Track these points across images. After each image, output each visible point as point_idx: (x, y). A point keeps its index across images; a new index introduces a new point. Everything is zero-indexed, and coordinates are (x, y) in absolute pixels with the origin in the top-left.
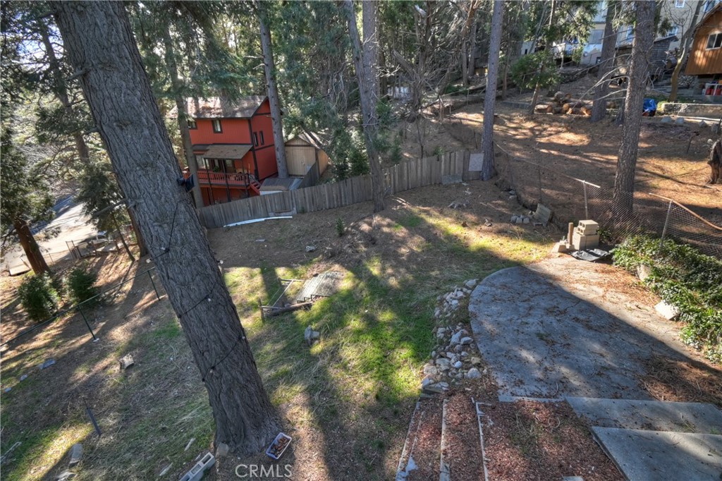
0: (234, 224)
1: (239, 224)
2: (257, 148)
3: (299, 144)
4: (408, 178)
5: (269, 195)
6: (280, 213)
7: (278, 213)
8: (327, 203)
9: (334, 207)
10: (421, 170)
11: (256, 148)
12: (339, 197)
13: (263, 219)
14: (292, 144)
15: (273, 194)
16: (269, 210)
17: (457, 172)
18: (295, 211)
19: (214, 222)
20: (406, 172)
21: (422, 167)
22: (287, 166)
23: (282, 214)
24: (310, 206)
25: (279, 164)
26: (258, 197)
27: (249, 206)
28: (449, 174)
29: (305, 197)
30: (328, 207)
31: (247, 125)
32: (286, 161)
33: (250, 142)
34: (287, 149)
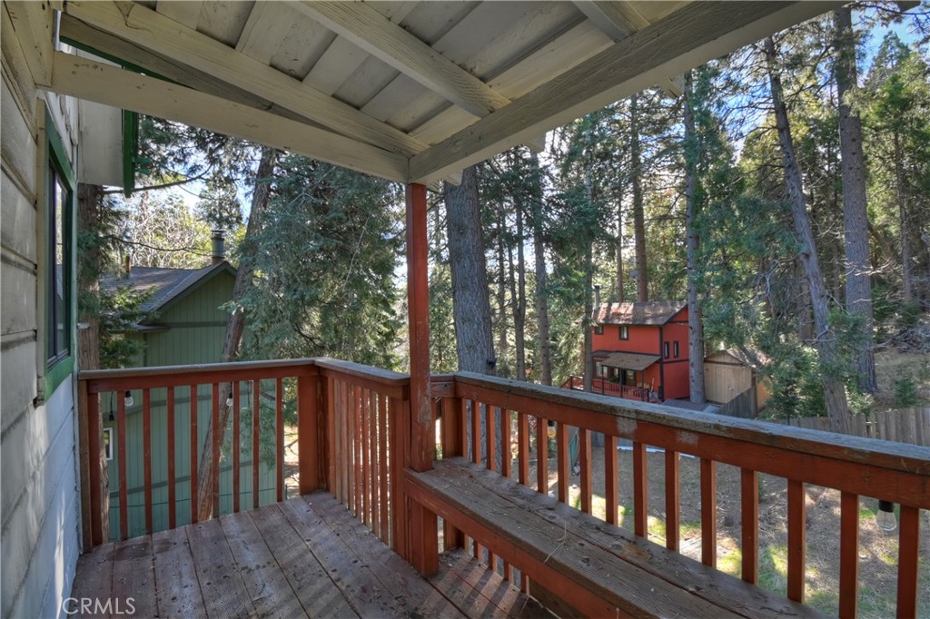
2: (667, 360)
3: (726, 360)
11: (665, 361)
14: (716, 360)
22: (704, 388)
25: (692, 384)
31: (656, 335)
32: (703, 381)
33: (658, 352)
34: (708, 366)
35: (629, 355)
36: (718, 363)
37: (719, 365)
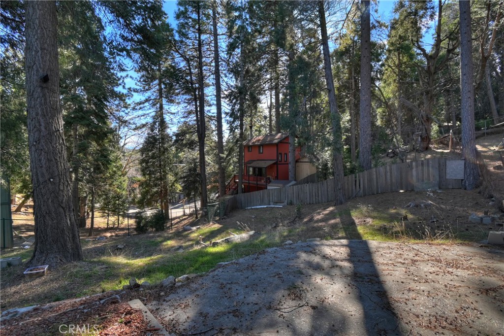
0: (250, 208)
1: (253, 207)
2: (280, 163)
3: (306, 161)
4: (377, 183)
5: (272, 189)
6: (277, 203)
7: (276, 203)
8: (308, 199)
9: (313, 203)
10: (391, 176)
12: (317, 195)
13: (266, 206)
14: (302, 161)
15: (275, 189)
16: (271, 200)
17: (431, 180)
18: (286, 203)
19: (241, 205)
20: (375, 177)
21: (391, 173)
22: (295, 175)
23: (278, 204)
24: (296, 201)
25: (290, 173)
26: (265, 190)
27: (260, 196)
28: (423, 181)
29: (293, 193)
30: (308, 203)
31: (275, 149)
32: (295, 171)
33: (276, 158)
34: (297, 164)
35: (263, 161)
36: (303, 162)
37: (303, 163)
